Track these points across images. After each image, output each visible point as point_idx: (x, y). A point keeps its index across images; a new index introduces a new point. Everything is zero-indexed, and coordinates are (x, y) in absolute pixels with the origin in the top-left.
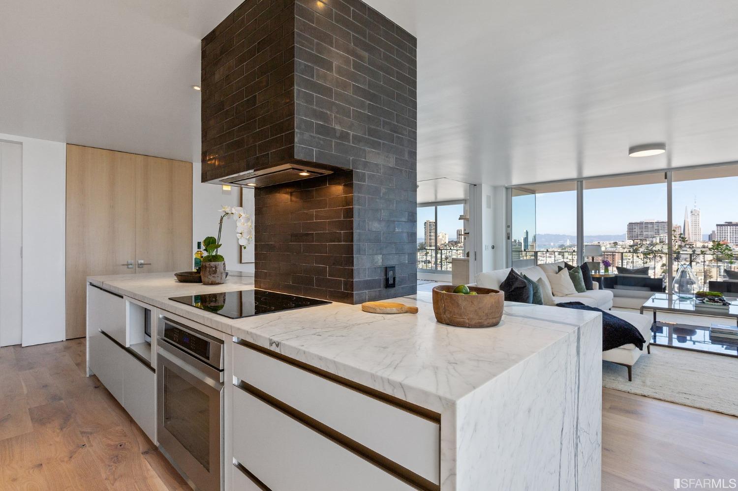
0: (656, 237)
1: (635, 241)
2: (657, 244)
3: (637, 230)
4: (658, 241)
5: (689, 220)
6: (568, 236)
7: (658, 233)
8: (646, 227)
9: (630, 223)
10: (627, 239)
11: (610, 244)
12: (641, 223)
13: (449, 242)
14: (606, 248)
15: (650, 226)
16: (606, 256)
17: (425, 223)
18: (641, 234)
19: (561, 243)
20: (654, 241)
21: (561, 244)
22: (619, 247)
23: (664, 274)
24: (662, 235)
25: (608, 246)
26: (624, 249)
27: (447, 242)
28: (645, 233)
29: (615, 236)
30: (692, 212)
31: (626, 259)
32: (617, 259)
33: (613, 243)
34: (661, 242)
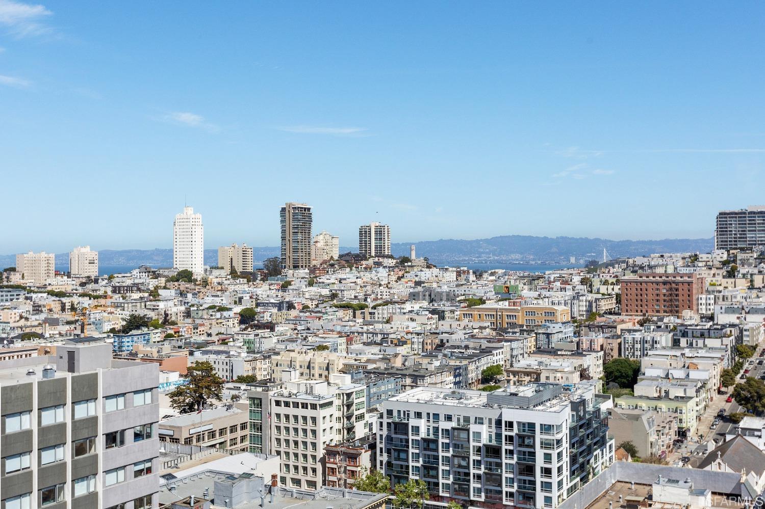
1: (731, 252)
3: (735, 226)
6: (605, 242)
8: (752, 222)
9: (721, 214)
10: (716, 247)
11: (684, 258)
12: (742, 213)
13: (341, 256)
14: (676, 269)
16: (674, 285)
17: (283, 210)
18: (744, 237)
19: (591, 256)
21: (590, 260)
22: (700, 264)
25: (680, 263)
26: (710, 269)
27: (336, 257)
28: (749, 235)
29: (691, 242)
31: (713, 291)
32: (694, 291)
33: (690, 257)
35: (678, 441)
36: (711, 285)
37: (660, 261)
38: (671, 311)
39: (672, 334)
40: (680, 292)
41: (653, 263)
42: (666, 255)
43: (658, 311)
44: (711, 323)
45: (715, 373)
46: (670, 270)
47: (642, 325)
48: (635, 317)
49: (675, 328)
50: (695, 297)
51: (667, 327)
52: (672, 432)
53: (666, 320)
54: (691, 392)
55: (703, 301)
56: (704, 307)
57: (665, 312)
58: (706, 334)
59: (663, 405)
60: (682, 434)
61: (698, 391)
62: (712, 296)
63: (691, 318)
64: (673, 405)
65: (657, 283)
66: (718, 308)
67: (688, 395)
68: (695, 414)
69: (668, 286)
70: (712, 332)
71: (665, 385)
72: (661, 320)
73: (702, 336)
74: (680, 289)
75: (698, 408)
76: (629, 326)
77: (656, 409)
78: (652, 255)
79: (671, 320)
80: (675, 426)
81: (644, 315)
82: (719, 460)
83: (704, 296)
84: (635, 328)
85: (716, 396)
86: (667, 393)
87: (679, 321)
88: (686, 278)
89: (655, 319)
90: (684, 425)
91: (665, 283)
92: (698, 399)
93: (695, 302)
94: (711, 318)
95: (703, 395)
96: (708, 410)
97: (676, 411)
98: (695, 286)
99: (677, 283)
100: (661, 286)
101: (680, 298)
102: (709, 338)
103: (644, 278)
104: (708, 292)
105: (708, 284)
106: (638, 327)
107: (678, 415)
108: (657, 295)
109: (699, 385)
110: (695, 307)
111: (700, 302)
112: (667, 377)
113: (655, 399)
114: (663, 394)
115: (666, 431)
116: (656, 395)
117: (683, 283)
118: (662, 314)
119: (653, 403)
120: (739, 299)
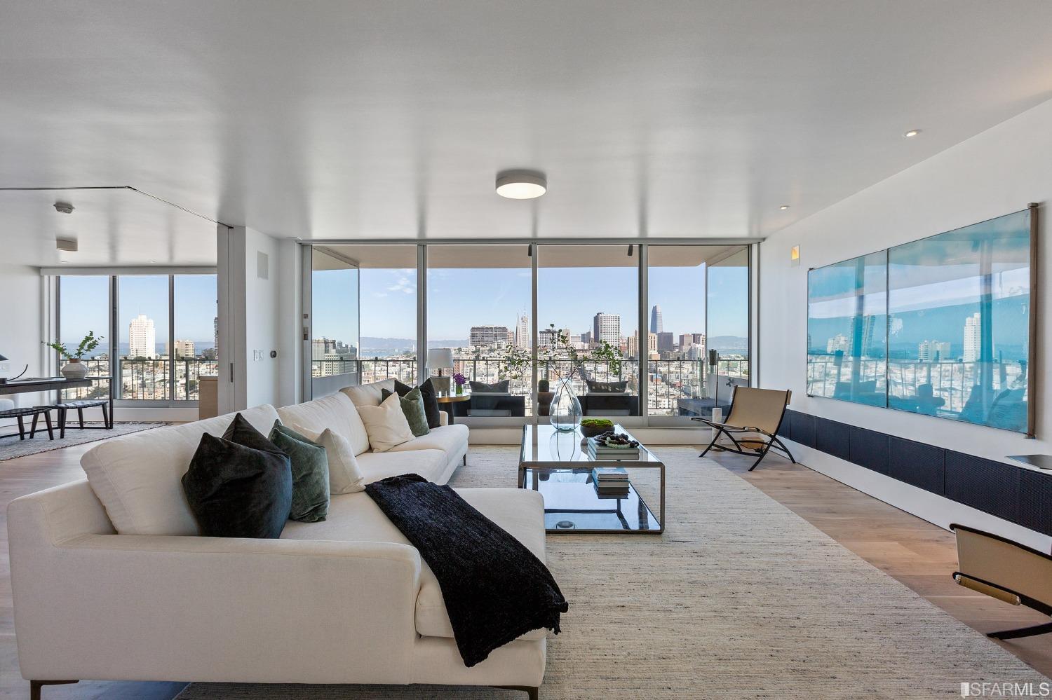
0: (494, 343)
3: (479, 334)
4: (496, 347)
5: (520, 327)
7: (496, 338)
10: (470, 344)
11: (455, 350)
12: (482, 328)
15: (490, 332)
19: (405, 349)
20: (493, 347)
21: (406, 351)
24: (499, 341)
28: (485, 339)
30: (522, 319)
34: (499, 348)
120: (481, 369)
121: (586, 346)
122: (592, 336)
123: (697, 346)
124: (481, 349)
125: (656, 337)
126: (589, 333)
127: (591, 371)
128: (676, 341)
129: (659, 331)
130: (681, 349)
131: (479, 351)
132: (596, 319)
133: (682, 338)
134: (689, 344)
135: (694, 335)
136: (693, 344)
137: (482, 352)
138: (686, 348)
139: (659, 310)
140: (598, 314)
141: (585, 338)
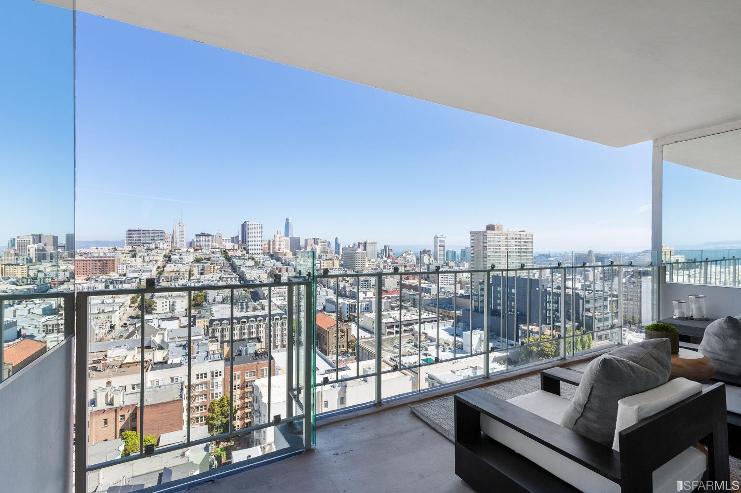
0: (152, 243)
1: (134, 246)
2: (153, 249)
3: (135, 236)
4: (154, 247)
5: (177, 230)
7: (153, 239)
8: (144, 234)
9: (129, 230)
10: (126, 244)
11: (109, 249)
12: (139, 231)
14: (105, 254)
15: (147, 233)
16: (105, 262)
18: (139, 240)
20: (151, 247)
22: (118, 252)
23: (158, 275)
24: (157, 242)
25: (107, 251)
26: (123, 254)
28: (142, 240)
29: (113, 242)
30: (179, 224)
31: (126, 264)
32: (116, 264)
33: (112, 249)
34: (156, 248)
35: (110, 331)
36: (124, 261)
37: (96, 250)
38: (103, 273)
39: (104, 284)
40: (108, 265)
41: (92, 251)
42: (99, 248)
43: (96, 274)
44: (126, 277)
45: (128, 298)
46: (102, 254)
47: (87, 280)
48: (82, 277)
49: (106, 281)
50: (116, 266)
51: (101, 280)
52: (107, 327)
53: (101, 277)
54: (116, 308)
55: (120, 268)
56: (120, 271)
57: (99, 273)
58: (123, 282)
59: (101, 316)
60: (112, 327)
61: (120, 307)
62: (125, 266)
63: (114, 276)
64: (107, 315)
65: (95, 261)
66: (128, 271)
67: (115, 309)
68: (118, 318)
69: (102, 262)
70: (126, 281)
71: (102, 307)
72: (98, 277)
73: (121, 283)
74: (108, 263)
75: (120, 315)
76: (80, 281)
77: (97, 318)
78: (91, 248)
79: (104, 277)
80: (109, 324)
81: (88, 276)
82: (136, 334)
83: (121, 266)
84: (82, 282)
85: (128, 309)
86: (103, 310)
87: (108, 277)
88: (112, 258)
89: (94, 277)
90: (113, 323)
91: (99, 261)
92: (120, 311)
93: (116, 269)
94: (125, 275)
95: (122, 308)
96: (125, 315)
97: (109, 318)
98: (116, 262)
99: (106, 260)
100: (98, 262)
101: (108, 267)
102: (125, 283)
103: (88, 259)
104: (123, 264)
105: (122, 261)
106: (85, 281)
107: (110, 319)
108: (95, 266)
109: (121, 304)
110: (116, 271)
111: (119, 268)
112: (103, 303)
113: (96, 314)
114: (101, 311)
115: (104, 327)
116: (97, 312)
117: (110, 260)
118: (98, 275)
119: (96, 316)
120: (138, 266)
121: (236, 247)
122: (240, 239)
123: (317, 247)
124: (138, 248)
125: (289, 240)
126: (237, 237)
127: (241, 265)
128: (302, 243)
129: (290, 236)
130: (305, 248)
131: (135, 251)
132: (243, 226)
133: (306, 241)
134: (312, 246)
135: (314, 239)
136: (314, 245)
137: (139, 251)
138: (309, 249)
139: (290, 221)
140: (245, 222)
141: (234, 240)
